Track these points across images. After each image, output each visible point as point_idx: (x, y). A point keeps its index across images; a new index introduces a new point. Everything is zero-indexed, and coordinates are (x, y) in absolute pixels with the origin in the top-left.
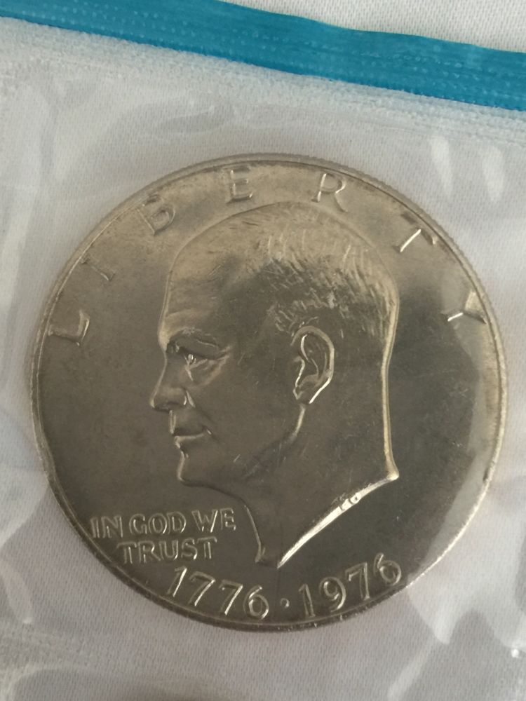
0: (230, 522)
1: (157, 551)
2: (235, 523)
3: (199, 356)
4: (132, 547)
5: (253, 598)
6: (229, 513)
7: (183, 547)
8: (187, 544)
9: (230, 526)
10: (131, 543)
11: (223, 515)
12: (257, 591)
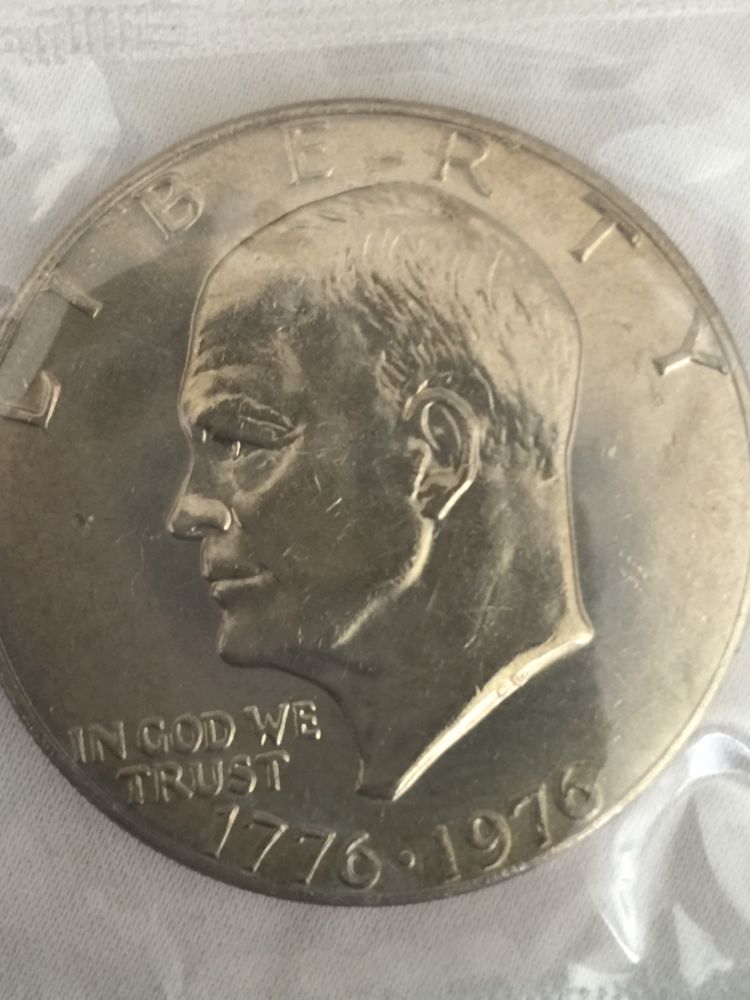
0: (310, 725)
1: (186, 779)
2: (320, 726)
3: (249, 444)
4: (143, 776)
5: (353, 852)
6: (308, 710)
7: (230, 771)
8: (237, 766)
9: (311, 732)
10: (139, 767)
11: (298, 712)
12: (360, 841)
